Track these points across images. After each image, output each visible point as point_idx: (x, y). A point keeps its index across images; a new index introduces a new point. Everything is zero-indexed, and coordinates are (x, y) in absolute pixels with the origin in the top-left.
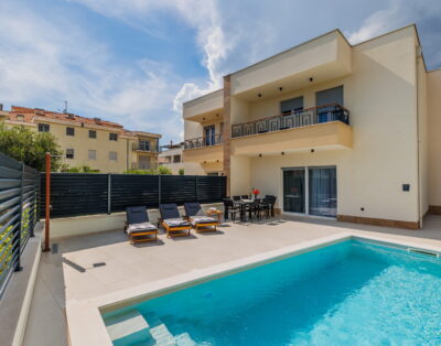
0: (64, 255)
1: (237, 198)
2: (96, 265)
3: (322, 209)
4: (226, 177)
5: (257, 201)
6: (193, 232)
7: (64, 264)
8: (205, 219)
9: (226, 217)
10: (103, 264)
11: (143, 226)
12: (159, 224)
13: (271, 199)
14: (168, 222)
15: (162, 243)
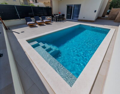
0: (12, 30)
1: (55, 15)
2: (22, 32)
3: (75, 18)
4: (51, 8)
5: (60, 15)
6: (45, 24)
7: (13, 32)
8: (47, 20)
9: (52, 20)
10: (24, 32)
11: (31, 22)
12: (35, 22)
13: (63, 15)
14: (38, 22)
15: (37, 27)
